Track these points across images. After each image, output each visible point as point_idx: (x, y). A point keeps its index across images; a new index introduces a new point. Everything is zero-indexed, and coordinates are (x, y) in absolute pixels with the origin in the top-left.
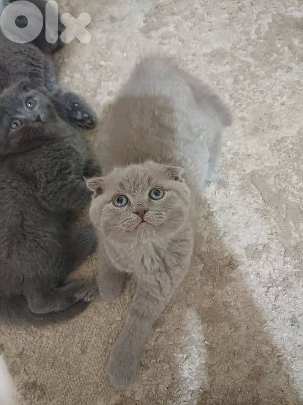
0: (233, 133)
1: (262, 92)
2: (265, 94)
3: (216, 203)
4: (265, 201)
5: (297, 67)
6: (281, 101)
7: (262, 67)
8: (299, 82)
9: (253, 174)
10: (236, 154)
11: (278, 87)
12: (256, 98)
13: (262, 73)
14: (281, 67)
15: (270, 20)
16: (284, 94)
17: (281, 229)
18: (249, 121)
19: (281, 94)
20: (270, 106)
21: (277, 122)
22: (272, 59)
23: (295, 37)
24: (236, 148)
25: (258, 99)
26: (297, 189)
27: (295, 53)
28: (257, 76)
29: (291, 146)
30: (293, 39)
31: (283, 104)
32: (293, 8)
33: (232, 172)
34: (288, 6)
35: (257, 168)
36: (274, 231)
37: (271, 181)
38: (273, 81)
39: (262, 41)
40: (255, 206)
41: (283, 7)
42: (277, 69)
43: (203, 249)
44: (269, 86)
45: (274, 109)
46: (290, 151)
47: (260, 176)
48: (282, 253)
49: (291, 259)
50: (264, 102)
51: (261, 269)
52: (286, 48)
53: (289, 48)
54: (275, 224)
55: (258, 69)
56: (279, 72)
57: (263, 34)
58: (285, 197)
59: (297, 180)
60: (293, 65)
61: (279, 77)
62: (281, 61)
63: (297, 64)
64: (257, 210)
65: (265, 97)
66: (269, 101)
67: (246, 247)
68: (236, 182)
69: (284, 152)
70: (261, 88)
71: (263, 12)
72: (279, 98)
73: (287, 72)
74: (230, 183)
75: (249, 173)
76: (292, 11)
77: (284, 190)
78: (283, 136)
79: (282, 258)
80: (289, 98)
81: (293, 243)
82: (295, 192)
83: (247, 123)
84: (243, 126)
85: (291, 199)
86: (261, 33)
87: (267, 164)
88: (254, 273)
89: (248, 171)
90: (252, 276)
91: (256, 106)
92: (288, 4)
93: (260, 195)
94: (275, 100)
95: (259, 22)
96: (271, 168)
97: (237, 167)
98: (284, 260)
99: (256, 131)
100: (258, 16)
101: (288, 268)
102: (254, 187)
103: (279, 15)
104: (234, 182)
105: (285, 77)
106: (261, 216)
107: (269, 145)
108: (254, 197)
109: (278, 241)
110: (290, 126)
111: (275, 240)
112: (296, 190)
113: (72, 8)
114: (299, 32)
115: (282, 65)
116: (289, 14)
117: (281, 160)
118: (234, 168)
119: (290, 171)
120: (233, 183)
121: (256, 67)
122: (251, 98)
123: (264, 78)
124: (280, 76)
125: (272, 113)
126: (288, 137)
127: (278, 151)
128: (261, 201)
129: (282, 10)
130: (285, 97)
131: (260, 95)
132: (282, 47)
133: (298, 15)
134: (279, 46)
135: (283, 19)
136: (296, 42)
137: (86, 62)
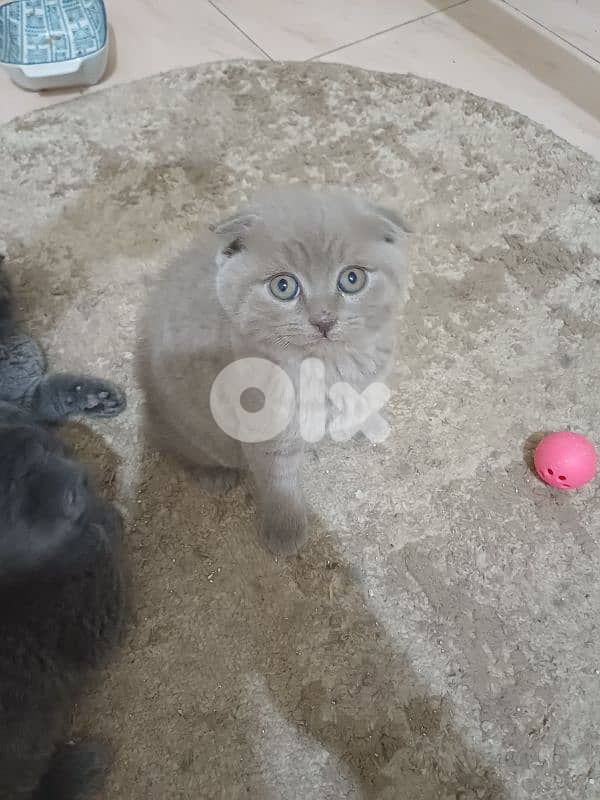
0: (365, 476)
1: (407, 402)
2: (413, 405)
3: (344, 614)
4: (434, 606)
5: (462, 359)
6: (442, 417)
7: (403, 359)
8: (468, 384)
9: (408, 553)
10: (373, 514)
11: (435, 392)
12: (399, 412)
13: (406, 369)
14: (437, 359)
15: (412, 285)
16: (445, 404)
17: (469, 663)
18: (390, 452)
19: (442, 406)
20: (426, 426)
21: (438, 453)
22: (420, 345)
23: (454, 311)
24: (373, 501)
25: (402, 414)
26: (488, 579)
27: (457, 336)
28: (399, 375)
29: (468, 497)
30: (450, 314)
31: (445, 422)
32: (445, 265)
33: (368, 549)
34: (439, 263)
35: (413, 540)
36: (456, 667)
37: (440, 565)
38: (425, 382)
40: (417, 616)
41: (430, 264)
42: (429, 362)
43: (325, 719)
44: (419, 392)
45: (430, 430)
46: (468, 507)
47: (421, 556)
48: (477, 714)
49: (495, 727)
50: (413, 419)
51: (440, 753)
52: (441, 329)
53: (446, 328)
54: (457, 651)
56: (434, 368)
58: (469, 595)
59: (487, 561)
60: (455, 355)
61: (434, 377)
62: (436, 350)
63: (461, 355)
64: (421, 625)
65: (413, 410)
66: (422, 417)
67: (407, 704)
68: (379, 570)
69: (458, 509)
70: (406, 396)
72: (437, 412)
73: (447, 368)
74: (369, 572)
75: (400, 551)
76: (445, 269)
77: (465, 582)
78: (453, 478)
79: (477, 724)
80: (455, 411)
81: (495, 690)
82: (487, 585)
83: (387, 458)
84: (382, 463)
85: (479, 598)
87: (431, 532)
88: (427, 763)
89: (399, 547)
90: (424, 771)
91: (401, 426)
92: (437, 259)
93: (423, 594)
94: (432, 415)
96: (439, 538)
97: (378, 539)
98: (481, 729)
99: (404, 470)
101: (491, 747)
102: (411, 578)
103: (425, 275)
104: (375, 569)
105: (445, 377)
106: (429, 636)
107: (430, 495)
108: (413, 599)
109: (465, 688)
110: (462, 460)
111: (460, 687)
112: (487, 581)
113: (75, 261)
114: (459, 303)
115: (436, 357)
116: (441, 274)
117: (453, 524)
118: (372, 542)
119: (472, 545)
120: (372, 573)
122: (391, 414)
123: (409, 378)
124: (435, 374)
125: (429, 439)
126: (461, 481)
127: (447, 506)
128: (426, 607)
129: (430, 269)
130: (448, 409)
131: (405, 407)
132: (434, 327)
133: (455, 276)
134: (430, 325)
135: (433, 281)
136: (456, 318)
137: (99, 355)
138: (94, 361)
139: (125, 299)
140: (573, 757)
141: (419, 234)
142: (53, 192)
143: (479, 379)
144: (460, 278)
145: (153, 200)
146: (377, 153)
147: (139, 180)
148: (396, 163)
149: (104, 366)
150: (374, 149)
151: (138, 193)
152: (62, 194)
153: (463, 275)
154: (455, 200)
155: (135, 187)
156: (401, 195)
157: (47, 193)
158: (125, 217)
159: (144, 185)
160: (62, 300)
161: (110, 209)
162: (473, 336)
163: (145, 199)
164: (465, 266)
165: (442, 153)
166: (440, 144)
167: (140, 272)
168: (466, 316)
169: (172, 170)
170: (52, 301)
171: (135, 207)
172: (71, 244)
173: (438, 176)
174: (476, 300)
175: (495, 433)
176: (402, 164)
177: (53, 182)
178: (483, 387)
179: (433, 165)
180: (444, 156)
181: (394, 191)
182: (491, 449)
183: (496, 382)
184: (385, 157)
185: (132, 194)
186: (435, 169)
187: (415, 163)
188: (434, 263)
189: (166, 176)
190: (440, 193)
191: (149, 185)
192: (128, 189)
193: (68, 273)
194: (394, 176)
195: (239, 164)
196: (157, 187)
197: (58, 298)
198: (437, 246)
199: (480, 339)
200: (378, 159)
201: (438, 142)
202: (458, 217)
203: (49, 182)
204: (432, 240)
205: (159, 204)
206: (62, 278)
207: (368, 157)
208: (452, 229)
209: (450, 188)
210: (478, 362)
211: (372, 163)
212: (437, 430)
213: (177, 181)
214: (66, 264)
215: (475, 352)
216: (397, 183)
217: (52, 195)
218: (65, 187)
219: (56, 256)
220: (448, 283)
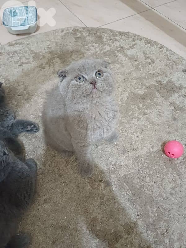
0: (112, 153)
1: (126, 131)
3: (105, 196)
4: (132, 194)
5: (143, 118)
6: (136, 135)
7: (125, 118)
8: (144, 125)
9: (125, 177)
10: (115, 165)
11: (134, 128)
12: (123, 134)
13: (125, 121)
14: (135, 118)
15: (128, 95)
16: (137, 132)
17: (143, 212)
18: (120, 146)
19: (136, 132)
21: (135, 146)
22: (130, 113)
23: (140, 103)
24: (114, 161)
26: (149, 185)
27: (141, 111)
28: (123, 122)
29: (144, 160)
30: (139, 104)
31: (137, 137)
32: (138, 89)
33: (113, 176)
34: (136, 89)
35: (127, 173)
36: (139, 213)
37: (135, 181)
38: (131, 125)
39: (124, 105)
40: (127, 197)
41: (133, 89)
42: (133, 118)
43: (98, 229)
44: (129, 128)
45: (132, 139)
46: (144, 163)
47: (129, 178)
48: (145, 228)
49: (151, 232)
50: (127, 136)
51: (134, 240)
52: (137, 109)
53: (138, 109)
54: (139, 208)
55: (123, 119)
56: (134, 120)
57: (124, 102)
58: (144, 191)
59: (149, 180)
60: (141, 117)
61: (134, 123)
62: (135, 115)
63: (143, 117)
64: (129, 200)
65: (127, 133)
66: (130, 135)
67: (124, 225)
68: (116, 182)
69: (141, 164)
70: (125, 129)
71: (124, 91)
72: (135, 134)
73: (138, 120)
74: (113, 183)
75: (122, 177)
76: (138, 91)
77: (143, 187)
78: (139, 154)
79: (145, 231)
80: (140, 134)
81: (151, 220)
82: (149, 187)
83: (119, 147)
84: (117, 149)
85: (147, 192)
86: (123, 101)
87: (132, 171)
88: (130, 243)
89: (122, 175)
90: (129, 246)
91: (123, 138)
92: (136, 87)
93: (129, 190)
94: (133, 135)
95: (123, 96)
96: (135, 173)
97: (116, 173)
98: (147, 233)
99: (124, 151)
100: (121, 93)
101: (149, 239)
102: (126, 185)
103: (132, 92)
104: (115, 182)
105: (137, 123)
106: (131, 203)
107: (132, 159)
108: (126, 191)
109: (142, 220)
110: (142, 149)
111: (140, 219)
112: (149, 186)
113: (25, 86)
114: (142, 101)
116: (136, 92)
117: (139, 168)
118: (114, 173)
119: (145, 175)
120: (114, 183)
121: (122, 117)
122: (120, 134)
123: (126, 123)
124: (134, 122)
125: (132, 142)
126: (142, 155)
127: (137, 163)
128: (130, 194)
129: (133, 90)
130: (138, 133)
131: (125, 132)
132: (134, 108)
133: (141, 93)
134: (133, 107)
135: (134, 94)
136: (141, 105)
137: (32, 114)
138: (30, 116)
139: (40, 98)
140: (175, 242)
141: (130, 80)
142: (19, 65)
143: (148, 124)
144: (142, 93)
145: (49, 68)
146: (118, 55)
147: (46, 62)
148: (124, 58)
149: (33, 118)
150: (117, 54)
151: (45, 66)
152: (22, 66)
153: (143, 92)
154: (141, 70)
155: (44, 64)
156: (125, 68)
157: (17, 65)
158: (41, 73)
159: (47, 63)
160: (21, 97)
161: (36, 71)
162: (146, 111)
163: (47, 68)
164: (144, 90)
165: (138, 56)
166: (137, 53)
167: (45, 90)
168: (144, 105)
169: (55, 59)
170: (18, 97)
171: (44, 70)
172: (24, 81)
173: (136, 63)
174: (147, 100)
175: (152, 141)
176: (126, 59)
177: (19, 62)
178: (149, 127)
179: (135, 59)
180: (139, 57)
181: (123, 67)
182: (151, 146)
183: (153, 125)
184: (120, 57)
185: (43, 66)
186: (135, 61)
187: (130, 58)
188: (134, 89)
189: (54, 61)
190: (137, 68)
191: (49, 63)
192: (42, 64)
193: (23, 89)
194: (123, 62)
195: (76, 58)
196: (51, 64)
197: (19, 97)
198: (136, 83)
199: (148, 112)
200: (118, 57)
201: (136, 53)
202: (142, 75)
203: (18, 62)
204: (134, 82)
205: (51, 69)
206: (21, 91)
207: (115, 57)
208: (140, 79)
209: (140, 66)
210: (148, 119)
211: (116, 59)
212: (134, 139)
213: (57, 62)
214: (22, 86)
215: (146, 116)
216: (123, 65)
217: (19, 66)
218: (23, 63)
219: (19, 84)
220: (139, 95)
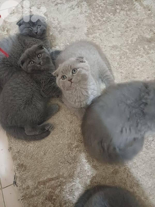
1: (130, 63)
2: (132, 64)
5: (145, 56)
6: (138, 68)
7: (132, 54)
8: (145, 62)
11: (137, 62)
12: (128, 65)
13: (132, 56)
15: (137, 37)
16: (139, 65)
18: (124, 74)
19: (138, 66)
20: (133, 69)
21: (135, 75)
22: (136, 52)
23: (146, 45)
25: (128, 66)
27: (145, 51)
28: (130, 57)
31: (138, 69)
32: (146, 34)
38: (135, 60)
39: (133, 44)
42: (138, 55)
44: (133, 62)
45: (134, 70)
50: (131, 67)
52: (142, 49)
53: (143, 49)
55: (130, 55)
56: (138, 57)
57: (133, 42)
60: (144, 55)
61: (138, 59)
62: (140, 53)
65: (131, 65)
66: (133, 67)
70: (130, 62)
71: (135, 34)
73: (141, 57)
76: (146, 35)
80: (141, 67)
83: (123, 74)
84: (121, 75)
86: (133, 41)
91: (128, 68)
92: (145, 32)
94: (135, 67)
95: (133, 37)
100: (132, 35)
103: (141, 36)
105: (141, 59)
113: (59, 21)
114: (148, 43)
115: (140, 54)
121: (129, 54)
122: (126, 65)
123: (132, 58)
125: (133, 72)
129: (142, 34)
130: (140, 66)
131: (130, 64)
132: (140, 48)
133: (148, 37)
134: (139, 47)
135: (143, 37)
136: (146, 47)
137: (62, 43)
138: (61, 44)
139: (69, 31)
141: (141, 25)
142: (55, 4)
143: (149, 61)
144: (149, 37)
145: (78, 9)
146: (135, 4)
147: (75, 4)
148: (139, 7)
149: (63, 45)
150: (135, 3)
151: (75, 7)
152: (57, 5)
153: (150, 37)
154: (153, 18)
155: (74, 5)
156: (139, 15)
157: (54, 4)
158: (71, 12)
159: (76, 5)
160: (55, 30)
161: (68, 10)
162: (149, 51)
163: (76, 9)
164: (152, 35)
165: (152, 6)
166: (152, 4)
167: (73, 26)
168: (149, 47)
169: (83, 2)
171: (74, 10)
172: (58, 17)
173: (150, 12)
174: (152, 43)
175: (149, 73)
176: (141, 8)
177: (55, 2)
178: (149, 63)
179: (149, 9)
180: (152, 7)
181: (137, 14)
182: (147, 76)
183: (152, 62)
184: (137, 5)
185: (73, 7)
186: (149, 10)
187: (144, 8)
188: (144, 33)
189: (82, 3)
190: (149, 16)
191: (78, 5)
192: (73, 6)
193: (57, 24)
194: (138, 10)
195: (100, 3)
196: (80, 6)
197: (54, 29)
198: (145, 29)
199: (151, 52)
200: (135, 6)
201: (151, 3)
202: (152, 23)
203: (54, 2)
204: (144, 27)
205: (79, 10)
206: (55, 25)
207: (133, 5)
208: (150, 26)
209: (152, 15)
210: (149, 57)
211: (133, 7)
212: (136, 70)
213: (84, 5)
214: (57, 21)
215: (149, 55)
216: (139, 12)
217: (55, 5)
218: (58, 3)
219: (55, 19)
220: (146, 38)
